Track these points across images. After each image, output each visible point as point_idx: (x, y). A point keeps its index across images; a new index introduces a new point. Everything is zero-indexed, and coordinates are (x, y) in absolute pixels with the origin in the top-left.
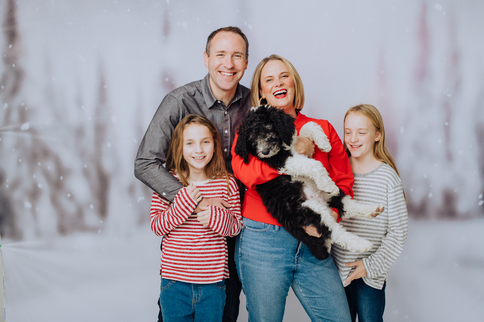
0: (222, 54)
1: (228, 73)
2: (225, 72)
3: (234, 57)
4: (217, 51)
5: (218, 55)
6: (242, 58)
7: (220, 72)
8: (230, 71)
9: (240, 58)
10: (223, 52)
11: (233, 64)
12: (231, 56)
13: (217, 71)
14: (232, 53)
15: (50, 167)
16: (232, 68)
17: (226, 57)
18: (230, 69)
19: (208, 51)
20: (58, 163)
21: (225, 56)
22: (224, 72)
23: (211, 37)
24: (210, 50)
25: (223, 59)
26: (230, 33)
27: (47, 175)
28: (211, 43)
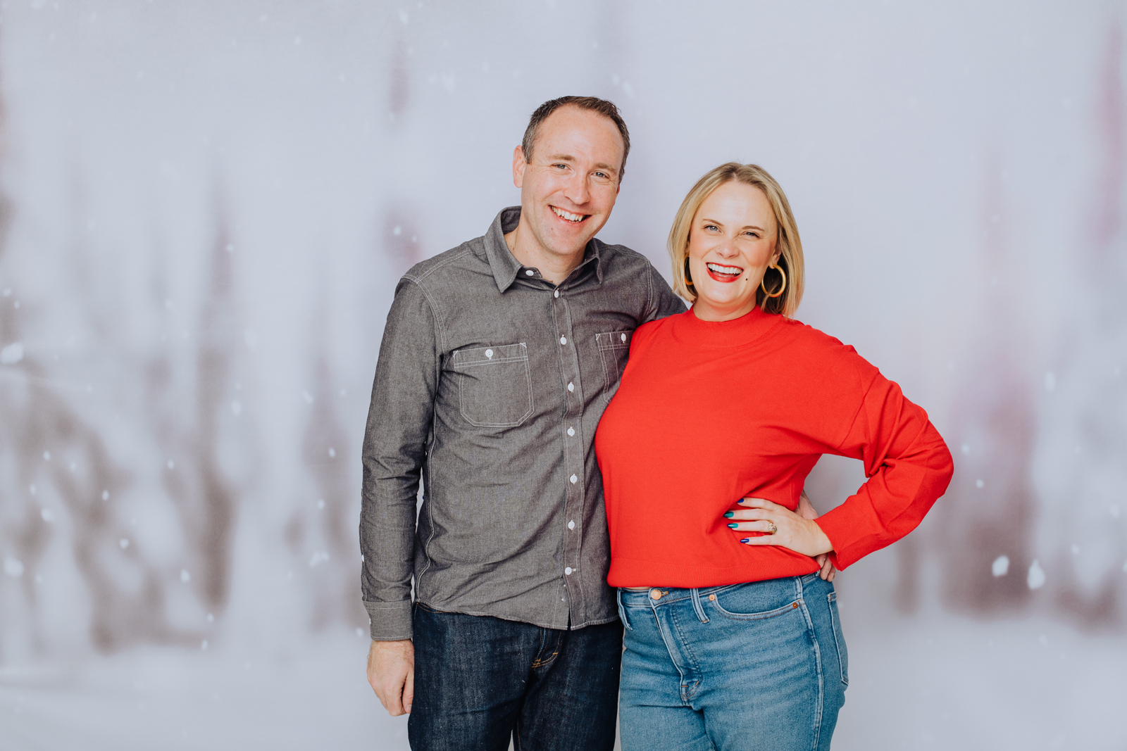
0: (563, 163)
1: (571, 213)
2: (565, 210)
3: (592, 176)
4: (554, 153)
5: (553, 165)
6: (610, 183)
7: (551, 206)
8: (577, 210)
9: (607, 180)
10: (568, 158)
11: (588, 193)
12: (586, 173)
13: (546, 203)
14: (590, 167)
15: (76, 464)
16: (585, 205)
17: (573, 174)
18: (578, 205)
19: (527, 148)
20: (96, 452)
21: (572, 171)
22: (562, 209)
23: (542, 113)
24: (535, 148)
25: (566, 177)
26: (592, 115)
27: (65, 486)
28: (538, 131)
